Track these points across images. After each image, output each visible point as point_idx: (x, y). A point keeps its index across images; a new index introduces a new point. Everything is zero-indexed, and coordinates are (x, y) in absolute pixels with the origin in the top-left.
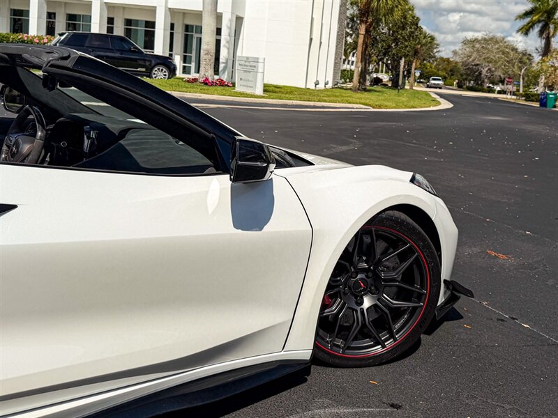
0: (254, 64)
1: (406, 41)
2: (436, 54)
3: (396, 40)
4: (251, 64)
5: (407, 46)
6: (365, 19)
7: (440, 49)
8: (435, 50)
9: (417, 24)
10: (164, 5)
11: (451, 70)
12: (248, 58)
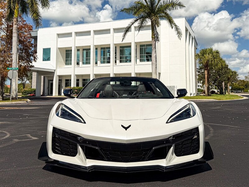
0: (173, 88)
1: (224, 75)
2: (238, 79)
3: (219, 75)
4: (172, 88)
5: (224, 77)
6: (206, 68)
7: (239, 76)
8: (237, 77)
9: (227, 68)
10: (134, 72)
11: (246, 85)
12: (170, 86)
